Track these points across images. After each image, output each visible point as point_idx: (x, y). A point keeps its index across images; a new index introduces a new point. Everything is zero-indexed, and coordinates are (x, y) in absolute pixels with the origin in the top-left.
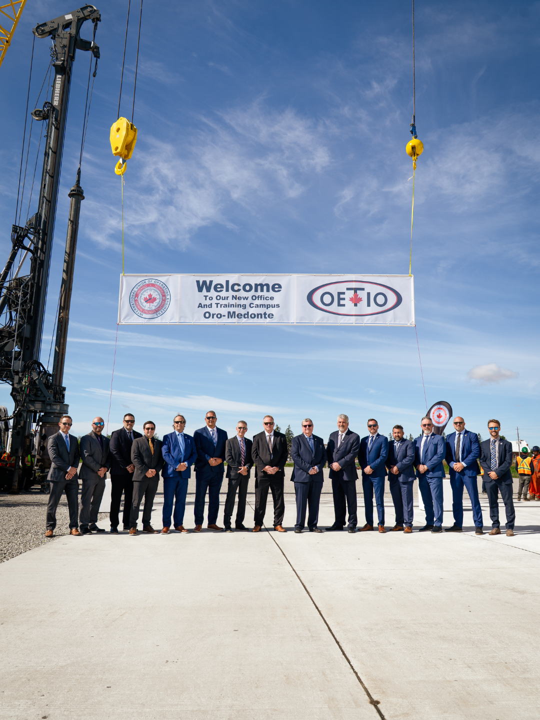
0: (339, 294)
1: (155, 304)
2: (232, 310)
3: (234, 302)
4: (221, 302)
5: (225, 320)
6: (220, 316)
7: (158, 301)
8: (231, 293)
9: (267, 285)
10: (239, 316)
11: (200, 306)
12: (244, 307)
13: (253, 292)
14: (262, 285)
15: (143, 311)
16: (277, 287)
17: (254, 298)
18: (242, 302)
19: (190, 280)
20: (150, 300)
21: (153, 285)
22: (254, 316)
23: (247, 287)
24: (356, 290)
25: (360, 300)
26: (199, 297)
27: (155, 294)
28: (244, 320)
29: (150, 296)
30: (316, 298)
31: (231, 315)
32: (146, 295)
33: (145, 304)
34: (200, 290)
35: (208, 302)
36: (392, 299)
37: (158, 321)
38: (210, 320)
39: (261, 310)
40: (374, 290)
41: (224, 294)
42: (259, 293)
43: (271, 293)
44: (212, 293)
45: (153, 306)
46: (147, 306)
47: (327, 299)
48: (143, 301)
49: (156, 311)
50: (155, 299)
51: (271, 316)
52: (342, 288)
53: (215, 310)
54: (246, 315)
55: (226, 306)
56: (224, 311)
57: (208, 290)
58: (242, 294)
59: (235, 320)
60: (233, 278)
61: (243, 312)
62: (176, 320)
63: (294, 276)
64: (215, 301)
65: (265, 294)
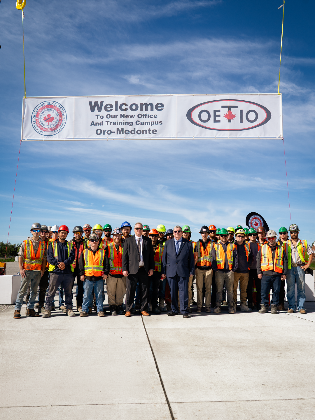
0: (215, 111)
1: (53, 122)
2: (120, 127)
3: (122, 120)
4: (111, 120)
5: (114, 136)
6: (110, 132)
7: (55, 120)
8: (119, 112)
9: (151, 105)
10: (127, 132)
11: (92, 124)
12: (131, 124)
13: (138, 111)
14: (146, 105)
15: (43, 129)
16: (160, 107)
17: (140, 116)
18: (130, 120)
19: (84, 101)
20: (49, 119)
21: (51, 106)
22: (139, 132)
23: (134, 107)
24: (230, 108)
25: (234, 116)
26: (92, 116)
27: (53, 114)
28: (131, 136)
29: (49, 115)
30: (195, 115)
31: (119, 131)
32: (45, 115)
33: (44, 123)
34: (92, 110)
35: (99, 121)
36: (262, 115)
37: (56, 137)
38: (102, 137)
39: (146, 127)
41: (113, 113)
42: (144, 112)
43: (155, 112)
44: (103, 113)
45: (52, 124)
46: (46, 125)
47: (205, 116)
48: (42, 120)
49: (54, 129)
50: (53, 119)
51: (155, 132)
52: (218, 106)
53: (105, 127)
54: (133, 132)
55: (115, 123)
56: (114, 128)
57: (100, 110)
58: (129, 112)
59: (123, 136)
60: (122, 99)
61: (130, 128)
62: (71, 137)
63: (175, 97)
64: (105, 119)
65: (150, 112)
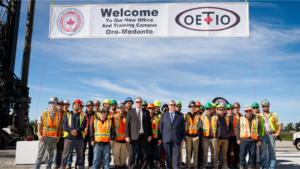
0: (197, 16)
2: (125, 28)
3: (126, 23)
4: (118, 23)
5: (120, 35)
6: (117, 32)
7: (76, 23)
8: (124, 17)
9: (149, 11)
10: (130, 32)
11: (104, 26)
12: (133, 26)
13: (139, 16)
14: (145, 12)
16: (155, 13)
17: (140, 20)
18: (132, 23)
19: (97, 8)
20: (71, 22)
21: (72, 13)
22: (139, 32)
23: (135, 13)
24: (208, 13)
25: (212, 20)
26: (103, 20)
27: (74, 19)
28: (133, 35)
29: (71, 20)
30: (182, 19)
31: (124, 32)
32: (68, 19)
34: (104, 15)
35: (109, 23)
36: (233, 19)
37: (75, 36)
38: (111, 35)
39: (145, 28)
40: (221, 13)
41: (119, 18)
42: (143, 17)
43: (151, 17)
44: (112, 17)
45: (73, 26)
46: (68, 26)
47: (189, 20)
48: (66, 23)
49: (75, 30)
50: (74, 22)
51: (151, 32)
52: (199, 12)
53: (113, 29)
54: (135, 32)
55: (121, 26)
56: (120, 29)
57: (109, 15)
58: (132, 17)
59: (127, 35)
60: (126, 7)
61: (132, 29)
62: (87, 35)
63: (166, 5)
64: (113, 23)
65: (147, 17)
